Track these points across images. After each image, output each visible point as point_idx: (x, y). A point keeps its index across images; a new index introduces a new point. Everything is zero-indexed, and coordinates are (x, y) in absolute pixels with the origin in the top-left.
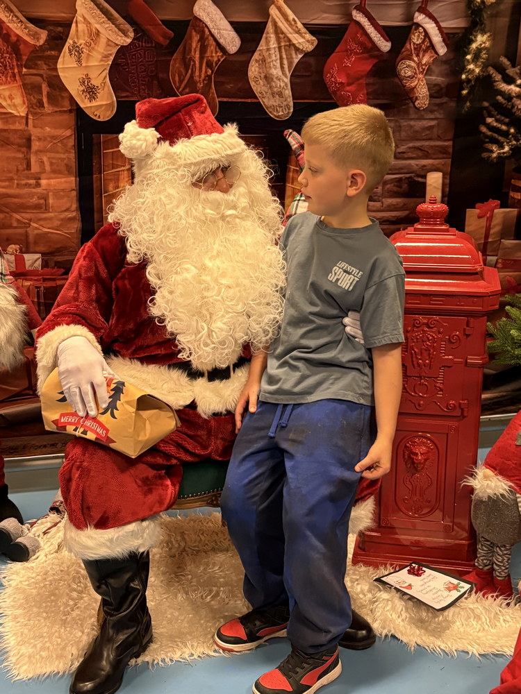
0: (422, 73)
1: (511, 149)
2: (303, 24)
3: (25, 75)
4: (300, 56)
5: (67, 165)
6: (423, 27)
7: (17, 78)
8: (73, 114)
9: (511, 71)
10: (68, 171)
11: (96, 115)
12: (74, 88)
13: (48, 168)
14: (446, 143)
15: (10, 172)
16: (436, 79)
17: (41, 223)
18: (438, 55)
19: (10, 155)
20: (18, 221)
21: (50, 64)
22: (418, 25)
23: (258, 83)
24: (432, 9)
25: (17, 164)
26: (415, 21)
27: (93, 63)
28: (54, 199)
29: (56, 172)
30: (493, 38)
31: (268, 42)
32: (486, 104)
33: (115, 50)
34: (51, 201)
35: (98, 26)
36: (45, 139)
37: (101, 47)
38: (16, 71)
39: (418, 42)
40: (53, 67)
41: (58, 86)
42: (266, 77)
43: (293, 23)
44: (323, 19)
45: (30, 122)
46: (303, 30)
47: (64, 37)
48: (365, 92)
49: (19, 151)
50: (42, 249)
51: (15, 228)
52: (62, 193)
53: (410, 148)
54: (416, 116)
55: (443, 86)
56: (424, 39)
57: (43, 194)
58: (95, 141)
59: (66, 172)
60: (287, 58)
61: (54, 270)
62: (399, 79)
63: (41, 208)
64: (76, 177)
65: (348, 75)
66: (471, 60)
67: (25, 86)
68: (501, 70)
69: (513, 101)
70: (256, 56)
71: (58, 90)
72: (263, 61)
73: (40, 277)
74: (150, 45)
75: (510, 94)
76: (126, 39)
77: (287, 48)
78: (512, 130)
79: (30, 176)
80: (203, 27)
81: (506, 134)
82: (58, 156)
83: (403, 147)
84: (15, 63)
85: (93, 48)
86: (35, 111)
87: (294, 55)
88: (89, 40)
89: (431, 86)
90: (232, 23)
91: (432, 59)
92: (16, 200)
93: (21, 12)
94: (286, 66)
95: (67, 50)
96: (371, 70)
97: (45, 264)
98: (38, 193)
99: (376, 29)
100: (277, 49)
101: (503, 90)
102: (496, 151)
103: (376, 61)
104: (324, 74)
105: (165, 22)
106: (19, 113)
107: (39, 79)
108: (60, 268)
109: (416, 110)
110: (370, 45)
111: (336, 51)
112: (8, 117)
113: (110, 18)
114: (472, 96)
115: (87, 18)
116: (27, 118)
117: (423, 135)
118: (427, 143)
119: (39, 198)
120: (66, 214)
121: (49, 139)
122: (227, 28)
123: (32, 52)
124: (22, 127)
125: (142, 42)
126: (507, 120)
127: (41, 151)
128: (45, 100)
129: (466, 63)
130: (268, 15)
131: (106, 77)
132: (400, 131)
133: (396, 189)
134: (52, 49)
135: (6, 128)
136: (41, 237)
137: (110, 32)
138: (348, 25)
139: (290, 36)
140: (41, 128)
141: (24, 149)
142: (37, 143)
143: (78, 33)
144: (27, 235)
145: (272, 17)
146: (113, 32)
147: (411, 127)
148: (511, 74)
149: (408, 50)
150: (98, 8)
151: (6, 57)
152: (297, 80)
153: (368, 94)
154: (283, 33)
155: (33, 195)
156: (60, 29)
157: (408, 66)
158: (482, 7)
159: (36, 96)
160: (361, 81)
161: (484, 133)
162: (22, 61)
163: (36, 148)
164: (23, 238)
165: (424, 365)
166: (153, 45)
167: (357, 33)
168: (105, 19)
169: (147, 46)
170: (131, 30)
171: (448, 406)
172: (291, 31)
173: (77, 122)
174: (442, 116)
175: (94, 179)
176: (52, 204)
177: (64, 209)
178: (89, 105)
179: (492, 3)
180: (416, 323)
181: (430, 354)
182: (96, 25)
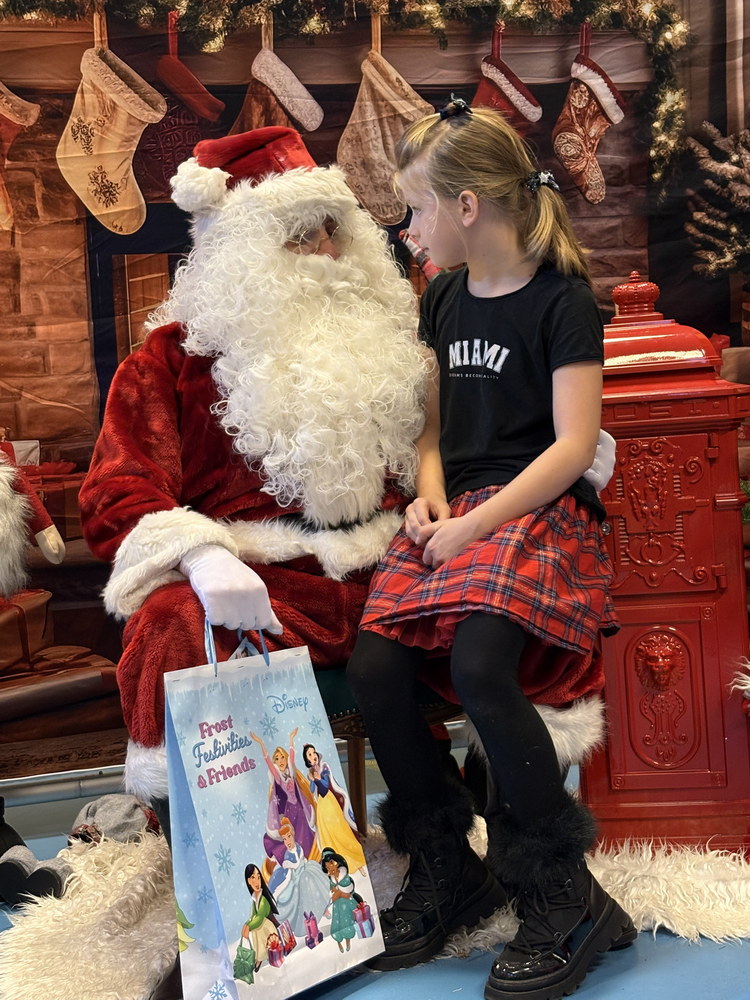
0: (591, 149)
1: (735, 258)
2: (412, 85)
3: (8, 169)
5: (74, 303)
6: (585, 84)
8: (82, 226)
9: (721, 143)
10: (77, 312)
11: (116, 227)
12: (80, 185)
13: (46, 307)
14: (638, 253)
16: (614, 157)
17: (38, 392)
18: (611, 122)
20: (2, 390)
21: (45, 153)
22: (578, 82)
23: (352, 172)
24: (595, 58)
26: (573, 76)
27: (110, 149)
28: (55, 355)
29: (58, 314)
30: (690, 95)
31: (362, 113)
32: (690, 192)
33: (140, 131)
34: (52, 358)
35: (113, 97)
36: (41, 264)
37: (120, 126)
39: (581, 106)
40: (49, 157)
41: (58, 186)
42: (364, 164)
43: (397, 84)
44: (441, 76)
45: (18, 239)
46: (413, 94)
47: (64, 114)
49: (2, 283)
50: (40, 432)
52: (68, 346)
54: (590, 214)
55: (624, 168)
56: (590, 101)
57: (38, 347)
58: (116, 266)
59: (74, 313)
60: (393, 135)
61: (60, 465)
62: (559, 161)
63: (38, 369)
64: (89, 320)
66: (661, 130)
67: (8, 185)
68: (706, 141)
69: (730, 186)
70: (347, 133)
71: (57, 190)
72: (358, 140)
73: (38, 478)
74: (191, 122)
75: (724, 176)
76: (156, 114)
77: (391, 120)
78: (734, 230)
79: (20, 321)
80: (267, 94)
81: (725, 235)
82: (61, 289)
85: (108, 129)
86: (26, 223)
88: (102, 117)
89: (606, 169)
90: (308, 87)
91: (604, 130)
95: (70, 132)
97: (45, 456)
98: (32, 346)
99: (517, 89)
100: (377, 123)
101: (712, 170)
102: (713, 262)
105: (212, 89)
107: (29, 175)
108: (69, 461)
109: (589, 205)
110: (513, 112)
113: (131, 84)
114: (667, 183)
115: (94, 82)
116: (13, 234)
117: (603, 240)
118: (610, 253)
119: (34, 354)
120: (76, 376)
121: (46, 264)
122: (302, 95)
123: (18, 136)
124: (6, 247)
125: (179, 117)
126: (724, 215)
127: (34, 283)
128: (39, 206)
129: (654, 134)
130: (360, 75)
131: (128, 170)
134: (47, 131)
136: (37, 415)
137: (132, 104)
138: (476, 85)
139: (393, 102)
140: (34, 247)
141: (10, 281)
142: (29, 271)
143: (85, 109)
144: (16, 412)
145: (367, 77)
146: (136, 105)
147: (584, 229)
148: (722, 147)
149: (567, 118)
150: (114, 71)
154: (383, 99)
155: (24, 350)
156: (58, 102)
157: (570, 141)
158: (668, 52)
159: (25, 201)
161: (692, 235)
162: (4, 150)
163: (28, 278)
164: (10, 417)
165: (652, 513)
166: (197, 122)
167: (490, 97)
168: (124, 86)
169: (188, 122)
170: (163, 100)
171: (694, 576)
172: (396, 96)
173: (88, 239)
174: (627, 212)
175: (116, 322)
176: (54, 362)
177: (72, 369)
178: (105, 212)
179: (682, 47)
180: (633, 449)
181: (658, 495)
182: (111, 96)
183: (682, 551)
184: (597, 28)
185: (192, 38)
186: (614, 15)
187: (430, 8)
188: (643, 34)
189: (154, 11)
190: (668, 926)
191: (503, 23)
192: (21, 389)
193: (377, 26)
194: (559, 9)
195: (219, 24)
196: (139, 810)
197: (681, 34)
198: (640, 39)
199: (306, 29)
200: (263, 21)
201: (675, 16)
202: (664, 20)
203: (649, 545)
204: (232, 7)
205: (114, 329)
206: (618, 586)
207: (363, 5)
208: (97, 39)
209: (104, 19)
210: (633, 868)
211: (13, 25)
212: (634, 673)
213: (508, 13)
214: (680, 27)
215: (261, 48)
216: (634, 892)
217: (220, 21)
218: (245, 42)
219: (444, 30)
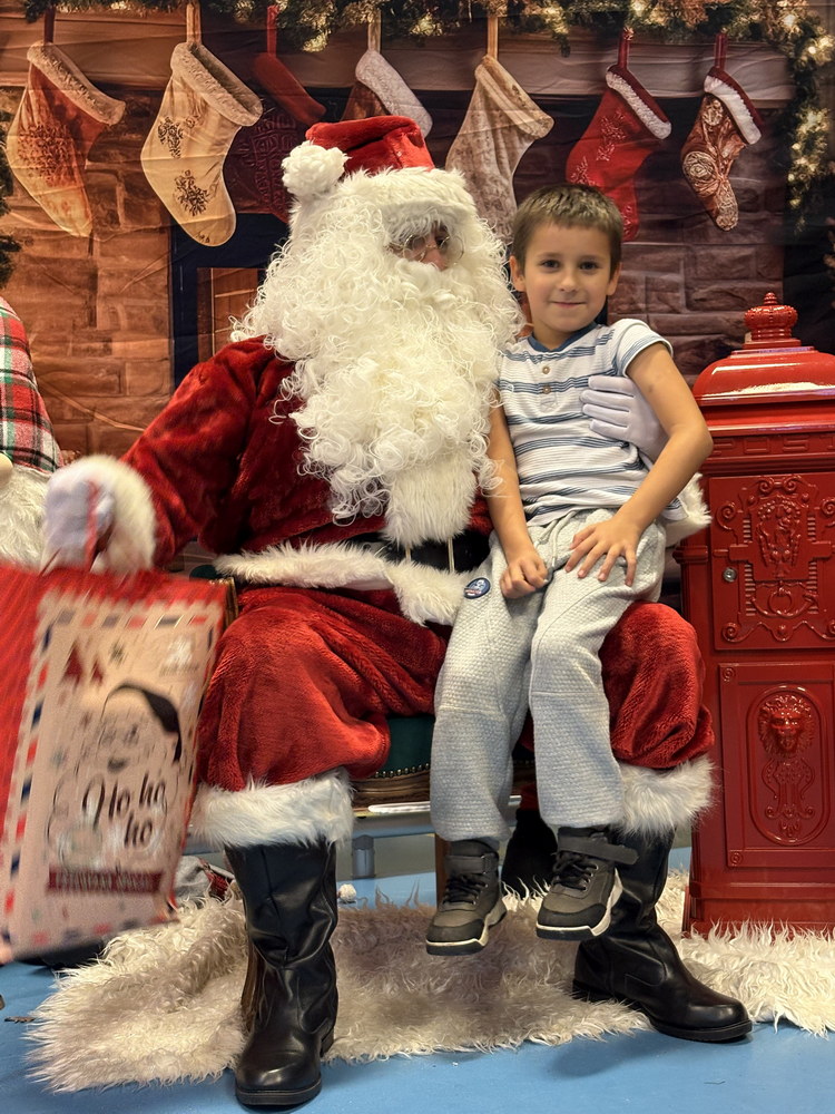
0: (724, 171)
2: (530, 95)
3: (88, 171)
4: (528, 145)
5: (154, 318)
6: (719, 100)
7: (76, 176)
8: (166, 235)
10: (157, 328)
11: (203, 237)
12: (167, 193)
13: (124, 322)
14: (772, 285)
15: (62, 329)
16: (748, 180)
17: (112, 414)
18: (746, 142)
19: (62, 301)
20: (74, 410)
21: (130, 154)
22: (712, 97)
24: (731, 72)
25: (72, 314)
26: (706, 90)
27: (199, 153)
28: (132, 375)
29: (137, 329)
31: (475, 122)
32: (831, 221)
33: (232, 134)
34: (128, 378)
35: (205, 96)
36: (120, 275)
37: (211, 129)
38: (74, 164)
39: (714, 124)
40: (133, 159)
41: (141, 190)
42: (473, 178)
43: (513, 93)
44: (562, 86)
45: (96, 247)
46: (531, 104)
47: (152, 113)
48: (635, 201)
49: (76, 294)
51: (69, 422)
52: (146, 364)
53: (714, 292)
54: (720, 241)
55: (759, 192)
56: (724, 119)
57: (116, 366)
58: (202, 280)
59: (154, 330)
60: (507, 148)
62: (688, 182)
63: (112, 389)
64: (170, 338)
65: (605, 175)
66: (800, 152)
67: (88, 188)
70: (457, 144)
71: (141, 196)
72: (469, 154)
74: (288, 126)
76: (250, 116)
77: (506, 131)
79: (94, 335)
80: (372, 99)
82: (140, 303)
83: (701, 291)
84: (73, 153)
85: (198, 130)
86: (106, 229)
87: (517, 144)
88: (191, 118)
89: (740, 193)
90: (417, 93)
91: (738, 150)
92: (71, 376)
93: (83, 72)
94: (505, 161)
95: (157, 133)
96: (640, 168)
98: (104, 365)
99: (645, 102)
100: (490, 134)
103: (647, 152)
104: (567, 172)
105: (313, 91)
106: (77, 231)
107: (110, 178)
109: (720, 232)
110: (638, 128)
111: (585, 136)
112: (58, 238)
113: (224, 83)
114: (806, 211)
115: (185, 79)
116: (91, 241)
117: (734, 270)
118: (740, 285)
119: (109, 372)
120: (154, 399)
121: (126, 275)
122: (410, 100)
123: (100, 134)
124: (83, 255)
125: (275, 121)
127: (112, 295)
128: (120, 211)
129: (793, 156)
130: (474, 81)
131: (217, 178)
132: (695, 264)
133: (695, 359)
134: (132, 130)
135: (56, 256)
136: (112, 435)
137: (225, 105)
138: (601, 96)
139: (508, 112)
140: (113, 256)
141: (86, 292)
142: (107, 282)
143: (174, 107)
144: (87, 433)
145: (481, 84)
146: (229, 105)
147: (713, 257)
149: (699, 136)
150: (207, 68)
151: (58, 143)
152: (525, 183)
153: (639, 205)
154: (498, 109)
155: (97, 368)
156: (145, 99)
157: (701, 161)
158: (812, 69)
159: (105, 206)
160: (627, 184)
161: (832, 268)
162: (84, 149)
163: (105, 290)
164: (81, 439)
165: (783, 559)
166: (294, 126)
167: (615, 109)
168: (216, 85)
169: (284, 126)
170: (258, 102)
171: (828, 630)
172: (511, 105)
173: (173, 249)
174: (762, 241)
175: (200, 341)
176: (130, 383)
177: (149, 390)
178: (193, 221)
179: (826, 63)
180: (764, 488)
181: (790, 539)
182: (203, 95)
183: (815, 602)
184: (733, 39)
185: (293, 36)
186: (753, 26)
187: (552, 11)
188: (784, 48)
189: (252, 5)
190: (790, 1017)
191: (631, 31)
192: (94, 410)
193: (493, 29)
194: (693, 17)
195: (322, 21)
196: (202, 873)
197: (827, 49)
198: (781, 53)
199: (416, 30)
200: (370, 20)
201: (820, 29)
202: (808, 33)
203: (778, 595)
204: (336, 5)
205: (196, 349)
206: (741, 639)
207: (479, 5)
208: (189, 32)
209: (198, 12)
210: (750, 953)
211: (100, 15)
212: (757, 737)
213: (638, 19)
214: (825, 42)
215: (366, 48)
216: (751, 978)
217: (323, 18)
218: (349, 42)
219: (566, 35)
